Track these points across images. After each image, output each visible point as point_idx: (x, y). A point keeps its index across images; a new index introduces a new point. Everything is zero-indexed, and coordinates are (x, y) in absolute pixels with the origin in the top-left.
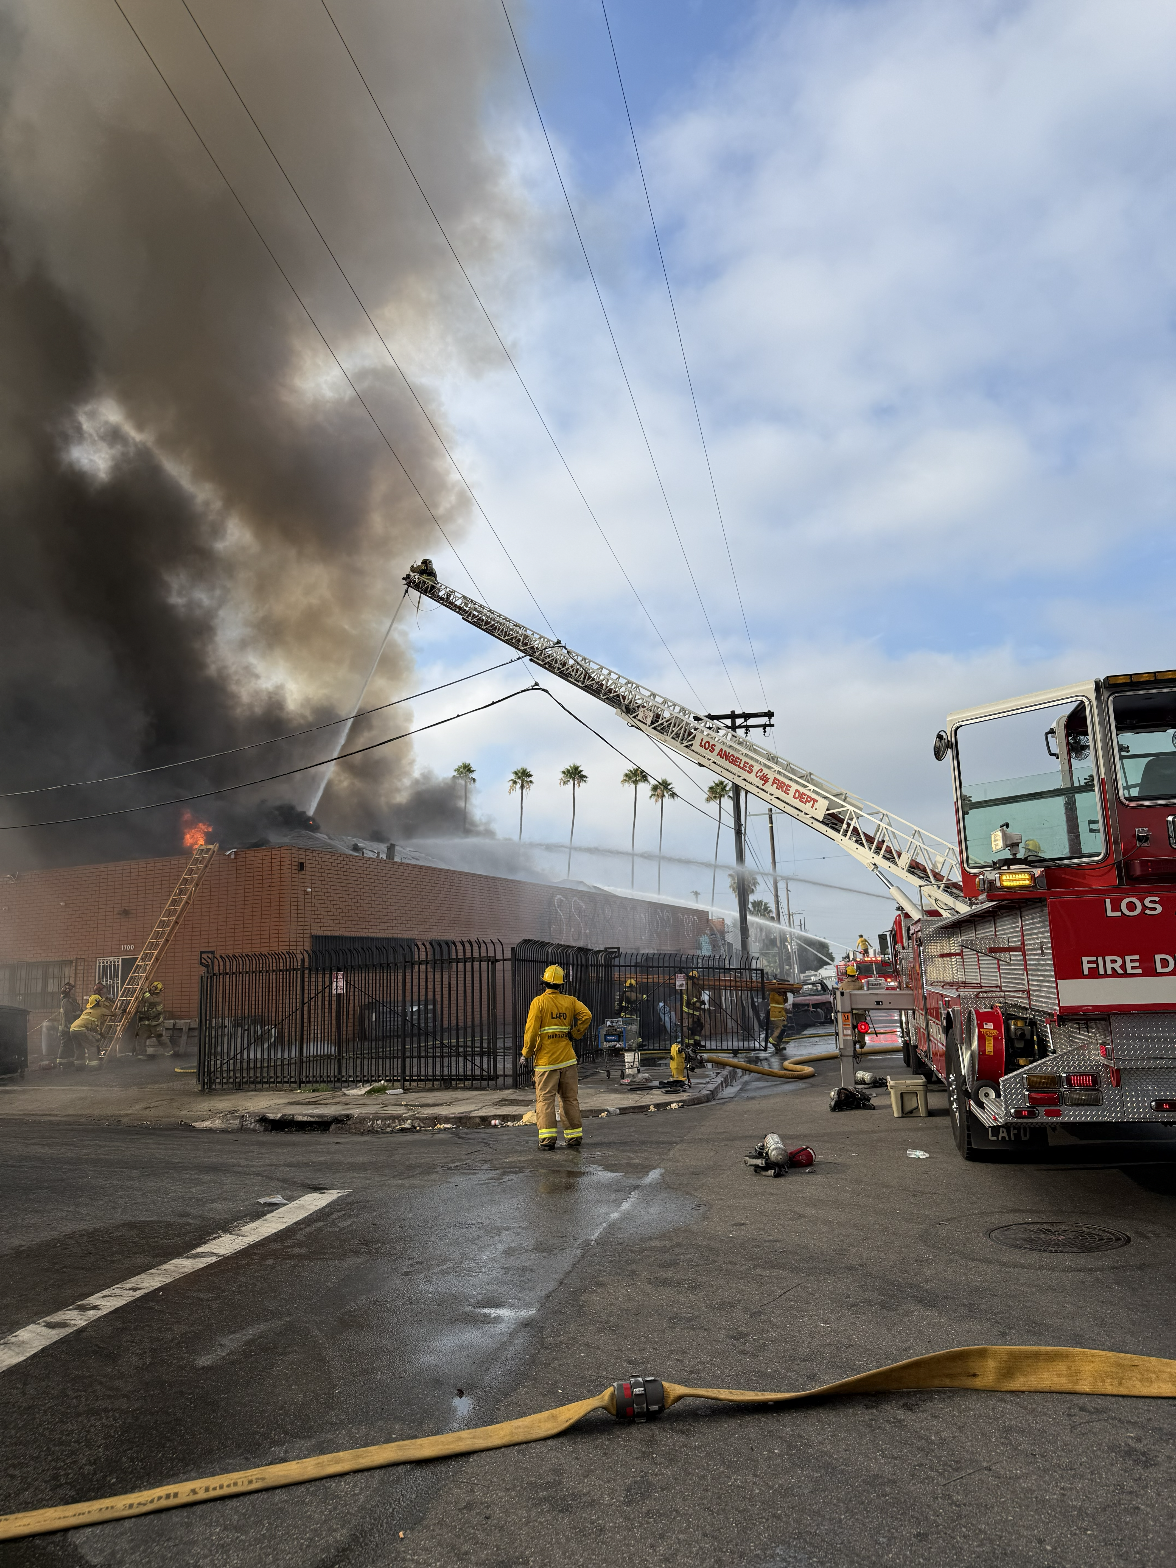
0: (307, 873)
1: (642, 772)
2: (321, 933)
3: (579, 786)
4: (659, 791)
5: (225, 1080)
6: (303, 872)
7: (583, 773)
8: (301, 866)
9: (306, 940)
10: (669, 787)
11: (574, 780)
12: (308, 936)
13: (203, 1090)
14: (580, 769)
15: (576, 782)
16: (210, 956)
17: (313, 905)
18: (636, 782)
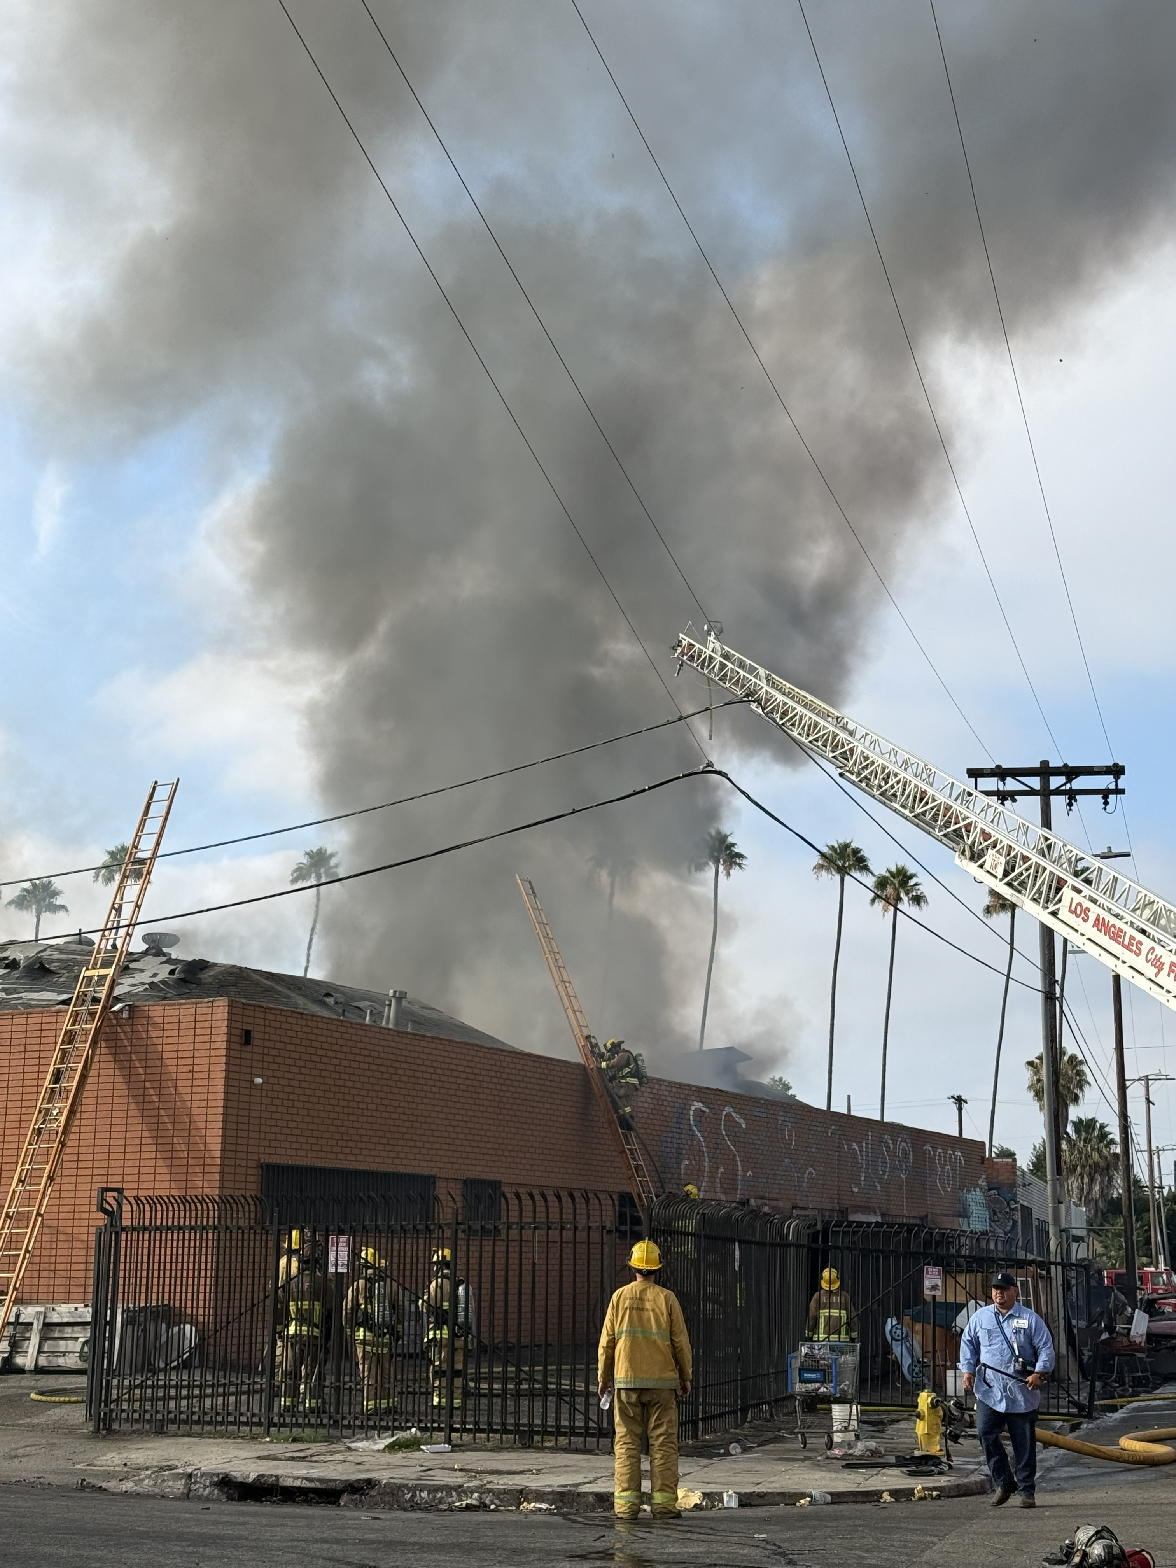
0: (256, 1049)
1: (856, 851)
2: (275, 1160)
3: (728, 874)
4: (889, 890)
5: (136, 1416)
6: (249, 1048)
7: (736, 850)
8: (247, 1037)
9: (250, 1171)
10: (912, 882)
11: (717, 862)
12: (254, 1164)
13: (97, 1431)
14: (731, 840)
15: (721, 868)
16: (115, 1194)
17: (263, 1108)
18: (843, 871)
